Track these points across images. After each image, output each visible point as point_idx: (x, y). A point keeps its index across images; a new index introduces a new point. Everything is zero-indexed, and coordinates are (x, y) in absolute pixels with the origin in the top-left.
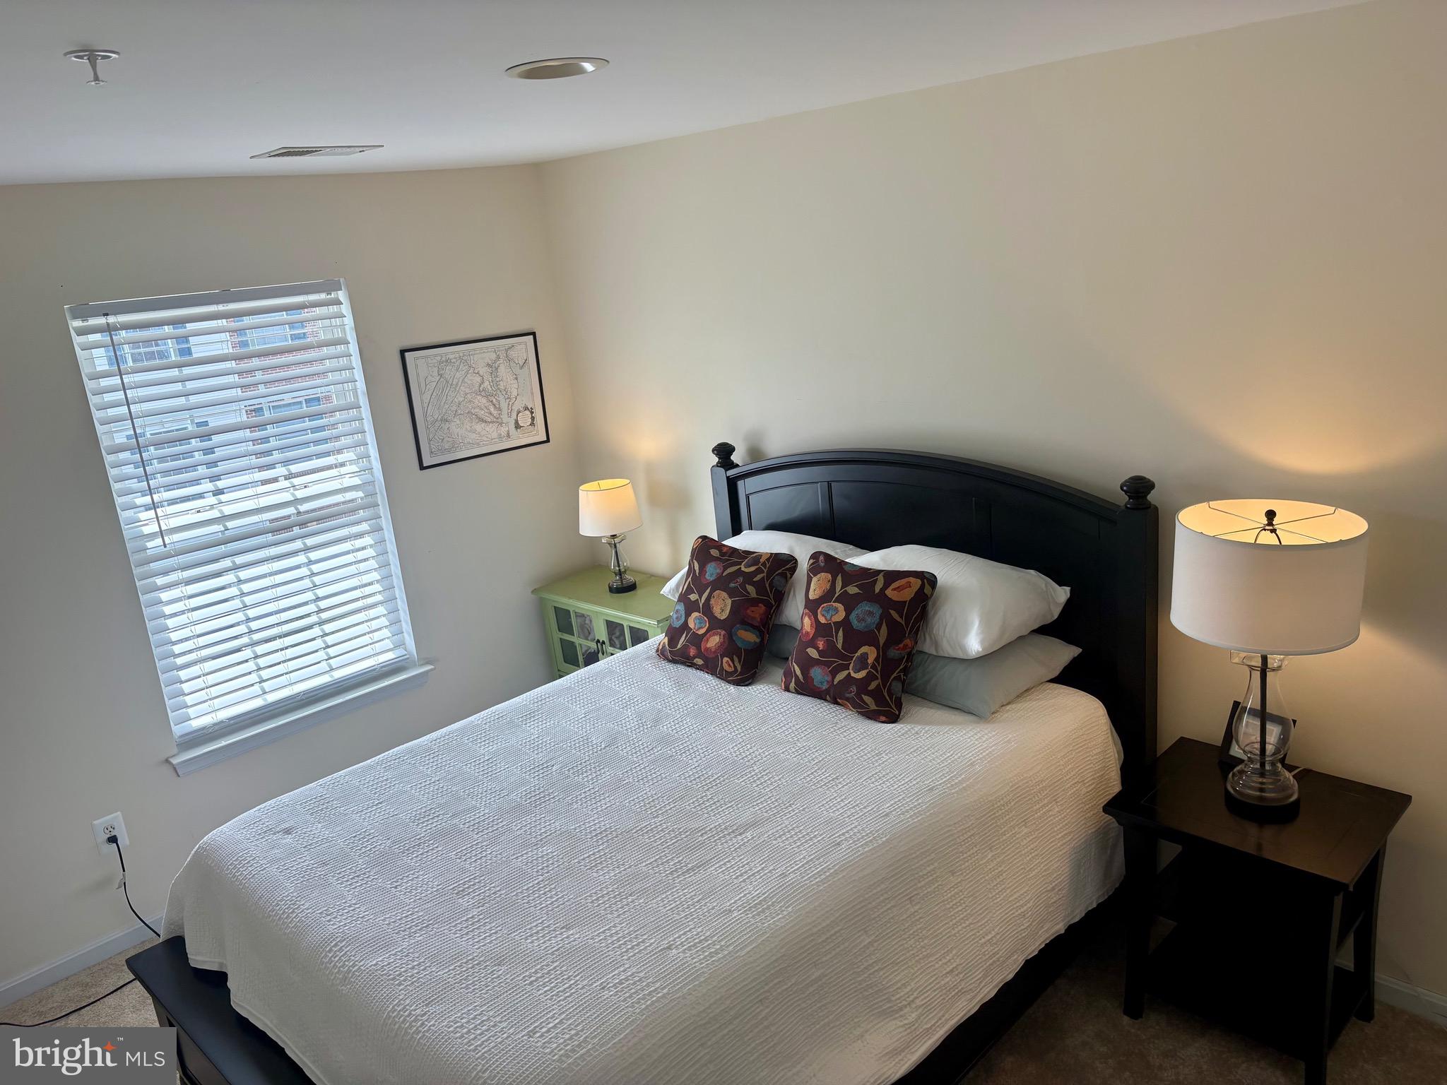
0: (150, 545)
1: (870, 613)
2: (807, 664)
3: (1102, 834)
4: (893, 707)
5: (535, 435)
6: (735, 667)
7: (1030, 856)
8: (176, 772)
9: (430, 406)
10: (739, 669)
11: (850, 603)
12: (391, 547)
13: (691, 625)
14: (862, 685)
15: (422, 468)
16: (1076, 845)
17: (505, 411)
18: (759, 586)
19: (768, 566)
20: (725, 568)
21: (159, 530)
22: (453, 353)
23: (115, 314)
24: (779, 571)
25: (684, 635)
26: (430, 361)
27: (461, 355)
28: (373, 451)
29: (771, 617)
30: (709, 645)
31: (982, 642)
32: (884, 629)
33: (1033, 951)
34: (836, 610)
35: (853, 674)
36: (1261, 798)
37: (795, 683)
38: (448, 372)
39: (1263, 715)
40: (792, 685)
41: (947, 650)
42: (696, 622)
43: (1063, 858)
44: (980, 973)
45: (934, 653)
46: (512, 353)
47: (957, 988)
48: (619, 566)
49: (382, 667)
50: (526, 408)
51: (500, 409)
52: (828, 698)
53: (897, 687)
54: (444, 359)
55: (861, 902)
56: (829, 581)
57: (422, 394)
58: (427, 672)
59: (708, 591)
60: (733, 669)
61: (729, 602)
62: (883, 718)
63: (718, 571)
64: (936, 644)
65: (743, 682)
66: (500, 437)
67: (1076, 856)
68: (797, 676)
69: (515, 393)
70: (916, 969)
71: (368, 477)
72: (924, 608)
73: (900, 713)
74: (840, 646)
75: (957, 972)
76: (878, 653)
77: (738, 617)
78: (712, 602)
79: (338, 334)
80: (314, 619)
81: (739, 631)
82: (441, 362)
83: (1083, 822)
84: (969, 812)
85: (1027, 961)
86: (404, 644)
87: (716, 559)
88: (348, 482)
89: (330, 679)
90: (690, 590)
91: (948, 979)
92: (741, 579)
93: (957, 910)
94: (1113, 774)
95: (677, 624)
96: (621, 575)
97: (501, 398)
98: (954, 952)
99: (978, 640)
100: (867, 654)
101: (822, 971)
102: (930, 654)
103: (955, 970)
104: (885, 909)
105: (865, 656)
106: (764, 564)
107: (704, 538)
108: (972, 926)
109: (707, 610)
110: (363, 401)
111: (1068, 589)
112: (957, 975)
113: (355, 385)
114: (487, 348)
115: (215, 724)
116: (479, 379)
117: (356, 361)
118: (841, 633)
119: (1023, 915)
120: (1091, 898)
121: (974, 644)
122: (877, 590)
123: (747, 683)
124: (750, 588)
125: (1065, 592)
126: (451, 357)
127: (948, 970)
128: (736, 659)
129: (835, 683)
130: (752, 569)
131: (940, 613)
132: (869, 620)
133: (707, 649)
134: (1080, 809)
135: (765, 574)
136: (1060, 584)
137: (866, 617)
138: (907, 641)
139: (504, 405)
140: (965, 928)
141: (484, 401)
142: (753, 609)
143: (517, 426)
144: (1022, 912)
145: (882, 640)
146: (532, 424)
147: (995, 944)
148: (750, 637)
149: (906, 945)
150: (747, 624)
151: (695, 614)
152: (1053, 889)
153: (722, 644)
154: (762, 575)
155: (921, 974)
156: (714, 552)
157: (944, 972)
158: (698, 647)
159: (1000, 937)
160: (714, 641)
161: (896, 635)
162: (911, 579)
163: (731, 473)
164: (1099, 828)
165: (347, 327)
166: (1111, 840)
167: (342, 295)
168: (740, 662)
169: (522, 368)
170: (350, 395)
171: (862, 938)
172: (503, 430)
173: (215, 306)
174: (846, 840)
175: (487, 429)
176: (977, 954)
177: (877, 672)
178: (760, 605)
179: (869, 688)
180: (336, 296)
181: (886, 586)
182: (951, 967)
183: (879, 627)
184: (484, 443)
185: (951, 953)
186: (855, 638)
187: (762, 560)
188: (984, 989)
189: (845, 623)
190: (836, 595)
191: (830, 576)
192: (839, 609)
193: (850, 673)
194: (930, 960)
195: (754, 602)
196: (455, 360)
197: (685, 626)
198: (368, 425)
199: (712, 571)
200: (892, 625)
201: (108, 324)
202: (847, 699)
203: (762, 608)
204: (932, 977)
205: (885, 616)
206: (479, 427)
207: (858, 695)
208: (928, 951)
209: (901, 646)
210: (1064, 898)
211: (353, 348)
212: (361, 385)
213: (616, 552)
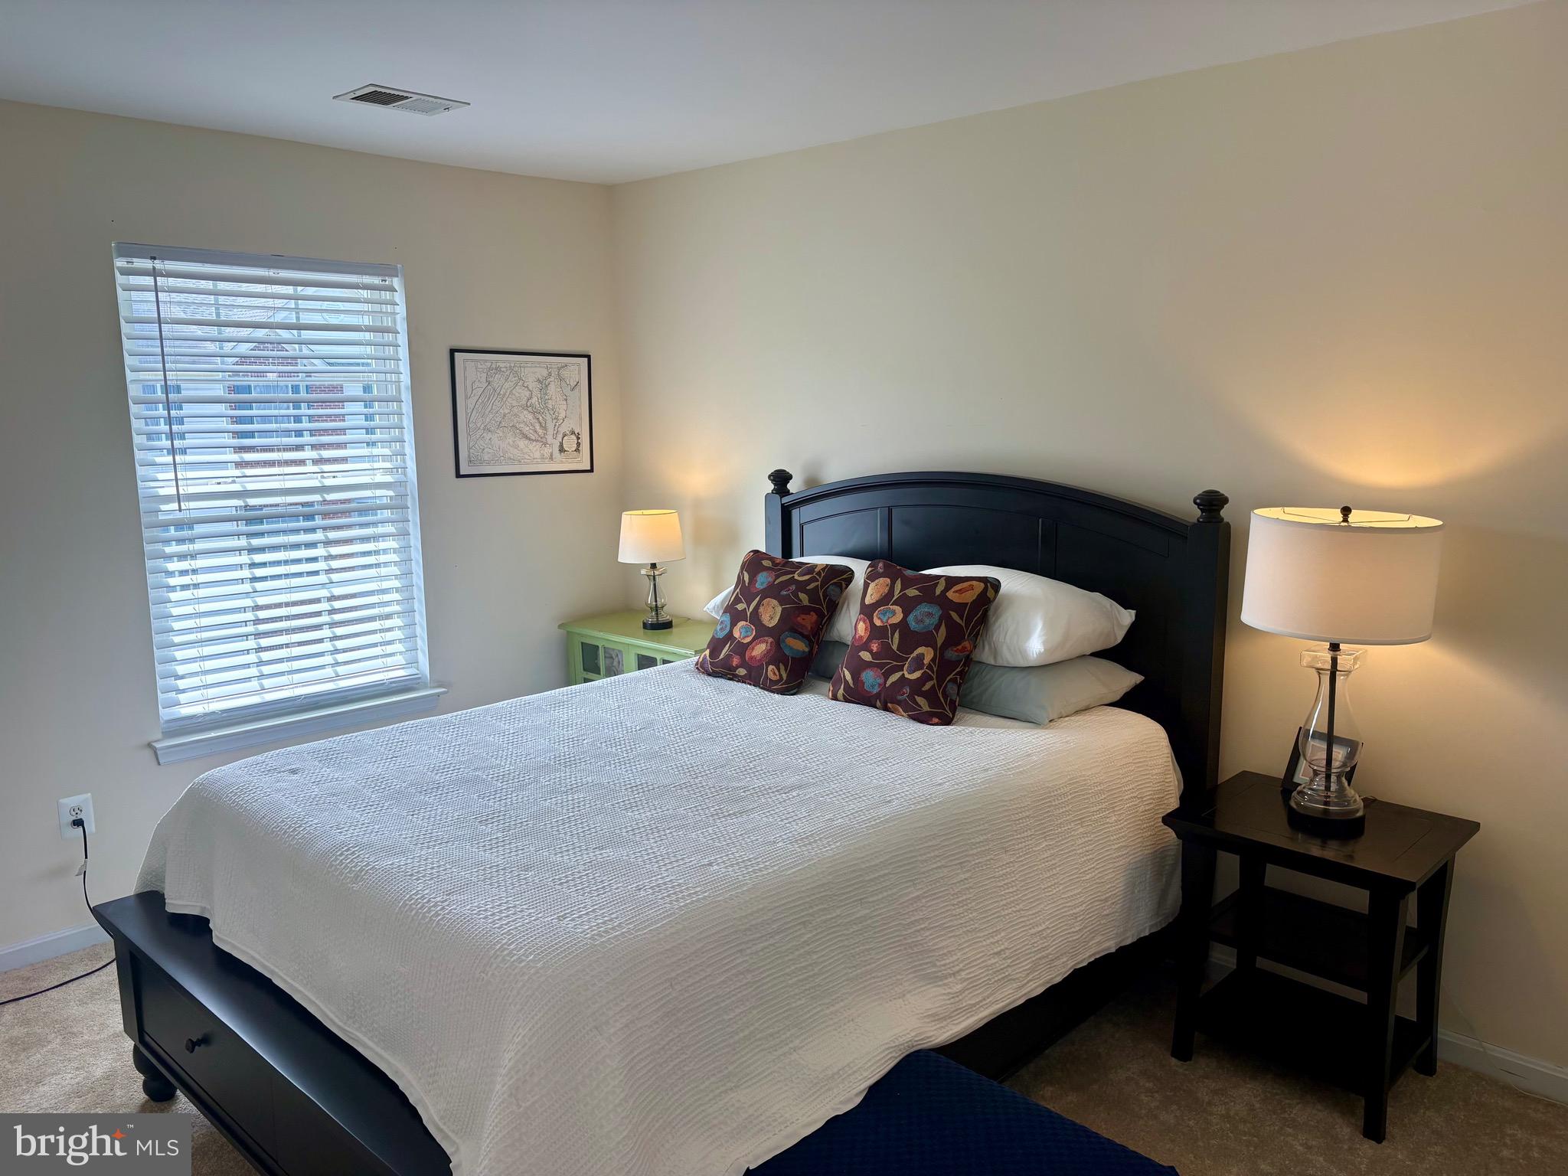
0: (164, 507)
1: (930, 614)
2: (858, 668)
3: (1158, 858)
4: (947, 709)
5: (579, 462)
6: (780, 675)
7: (1085, 858)
8: (157, 759)
9: (474, 412)
10: (784, 676)
11: (908, 606)
12: (417, 555)
13: (736, 634)
14: (916, 687)
15: (458, 475)
16: (1132, 861)
17: (551, 431)
18: (813, 595)
19: (823, 575)
20: (777, 577)
21: (176, 493)
22: (504, 362)
23: (163, 259)
24: (835, 581)
25: (728, 645)
26: (480, 366)
27: (513, 365)
28: (410, 450)
29: (822, 628)
30: (754, 653)
31: (1044, 643)
32: (943, 630)
33: (1082, 961)
34: (894, 613)
35: (907, 676)
36: (1326, 811)
37: (844, 690)
38: (497, 380)
39: (1330, 739)
40: (841, 691)
41: (1008, 657)
42: (742, 631)
43: (1119, 870)
44: (1027, 965)
45: (993, 663)
46: (565, 373)
47: (1004, 973)
48: (656, 601)
49: (391, 683)
50: (573, 433)
51: (545, 428)
52: (878, 704)
53: (952, 689)
54: (494, 366)
55: (911, 851)
56: (887, 585)
57: (467, 398)
58: (438, 695)
59: (758, 599)
60: (778, 677)
61: (779, 609)
62: (936, 720)
63: (770, 579)
64: (995, 653)
65: (788, 691)
66: (543, 457)
67: (1130, 873)
68: (846, 682)
69: (562, 415)
70: (963, 940)
71: (399, 477)
72: (986, 612)
73: (954, 716)
74: (895, 647)
75: (1004, 956)
76: (935, 655)
77: (788, 624)
78: (761, 609)
79: (387, 322)
80: (325, 619)
81: (788, 639)
82: (490, 369)
83: (1139, 840)
84: (1026, 793)
85: (1076, 971)
86: (418, 662)
87: (767, 569)
88: (380, 478)
89: (335, 687)
90: (737, 600)
91: (996, 960)
92: (793, 587)
93: (1007, 891)
94: (1172, 800)
95: (721, 635)
96: (657, 611)
97: (548, 418)
98: (1003, 934)
99: (1040, 642)
100: (923, 654)
101: (867, 911)
102: (989, 664)
103: (1002, 953)
104: (935, 866)
105: (921, 657)
106: (819, 573)
107: (756, 552)
108: (1022, 912)
109: (755, 619)
110: (406, 396)
111: (1133, 612)
112: (1004, 959)
113: (398, 376)
114: (539, 363)
115: (206, 715)
116: (527, 393)
117: (403, 352)
118: (897, 635)
119: (1075, 916)
120: (1141, 925)
121: (1035, 645)
122: (938, 591)
123: (792, 692)
124: (803, 596)
125: (1131, 616)
126: (502, 365)
127: (996, 950)
128: (782, 667)
129: (887, 685)
130: (806, 577)
131: (1001, 620)
132: (927, 621)
133: (752, 658)
134: (1137, 825)
135: (819, 583)
136: (1126, 608)
137: (925, 617)
138: (966, 644)
139: (550, 425)
140: (1015, 912)
141: (530, 417)
142: (803, 616)
143: (562, 450)
144: (1074, 913)
145: (940, 641)
146: (577, 450)
147: (1045, 938)
148: (798, 645)
149: (954, 912)
150: (796, 632)
151: (742, 623)
152: (1106, 900)
153: (768, 652)
154: (816, 584)
155: (968, 947)
156: (766, 563)
157: (992, 952)
158: (742, 655)
159: (1051, 933)
160: (760, 649)
161: (955, 636)
162: (974, 583)
163: (786, 500)
164: (1156, 851)
165: (398, 317)
166: (1167, 867)
167: (396, 282)
168: (786, 671)
169: (573, 390)
170: (392, 387)
171: (910, 890)
172: (547, 451)
173: (266, 270)
174: (897, 799)
175: (531, 447)
176: (1026, 943)
177: (933, 673)
178: (812, 613)
179: (923, 689)
180: (390, 283)
181: (947, 589)
182: (999, 949)
183: (937, 628)
184: (526, 461)
185: (1000, 934)
186: (911, 639)
187: (817, 570)
188: (1031, 983)
189: (903, 625)
190: (894, 599)
191: (889, 580)
192: (897, 611)
193: (903, 674)
194: (978, 935)
195: (805, 610)
196: (505, 369)
197: (730, 636)
198: (408, 422)
199: (763, 580)
200: (952, 626)
201: (154, 268)
202: (899, 703)
203: (814, 617)
204: (979, 953)
205: (945, 618)
206: (522, 443)
207: (911, 697)
208: (976, 925)
209: (960, 647)
210: (1117, 914)
211: (402, 339)
212: (405, 378)
213: (655, 585)
